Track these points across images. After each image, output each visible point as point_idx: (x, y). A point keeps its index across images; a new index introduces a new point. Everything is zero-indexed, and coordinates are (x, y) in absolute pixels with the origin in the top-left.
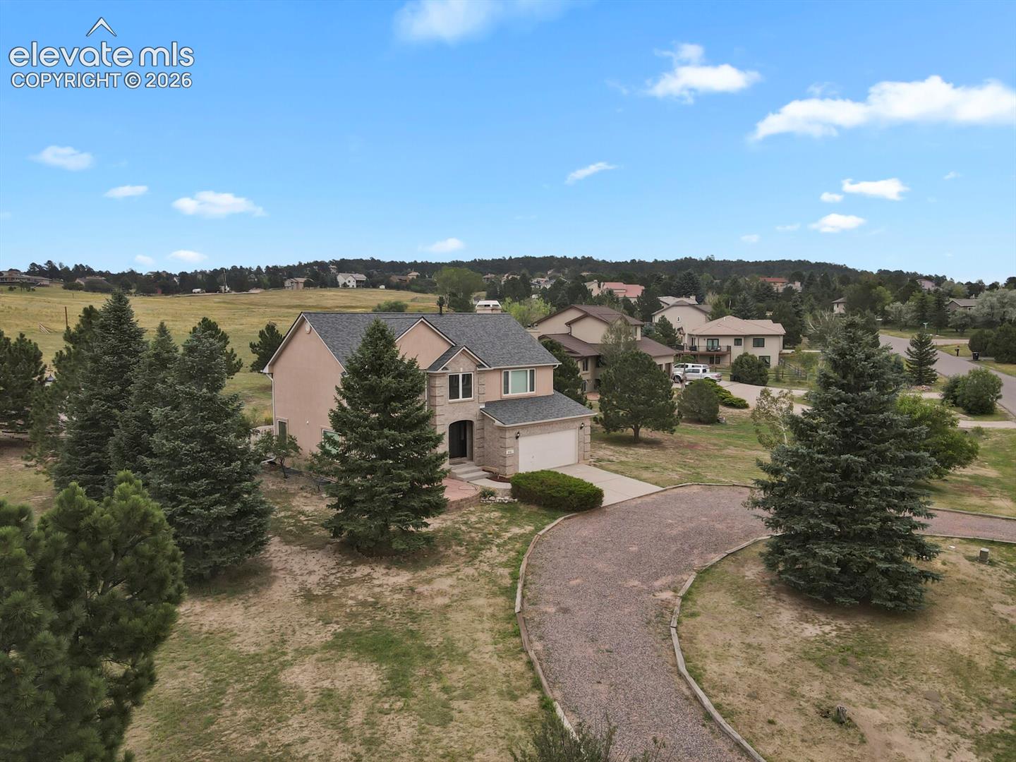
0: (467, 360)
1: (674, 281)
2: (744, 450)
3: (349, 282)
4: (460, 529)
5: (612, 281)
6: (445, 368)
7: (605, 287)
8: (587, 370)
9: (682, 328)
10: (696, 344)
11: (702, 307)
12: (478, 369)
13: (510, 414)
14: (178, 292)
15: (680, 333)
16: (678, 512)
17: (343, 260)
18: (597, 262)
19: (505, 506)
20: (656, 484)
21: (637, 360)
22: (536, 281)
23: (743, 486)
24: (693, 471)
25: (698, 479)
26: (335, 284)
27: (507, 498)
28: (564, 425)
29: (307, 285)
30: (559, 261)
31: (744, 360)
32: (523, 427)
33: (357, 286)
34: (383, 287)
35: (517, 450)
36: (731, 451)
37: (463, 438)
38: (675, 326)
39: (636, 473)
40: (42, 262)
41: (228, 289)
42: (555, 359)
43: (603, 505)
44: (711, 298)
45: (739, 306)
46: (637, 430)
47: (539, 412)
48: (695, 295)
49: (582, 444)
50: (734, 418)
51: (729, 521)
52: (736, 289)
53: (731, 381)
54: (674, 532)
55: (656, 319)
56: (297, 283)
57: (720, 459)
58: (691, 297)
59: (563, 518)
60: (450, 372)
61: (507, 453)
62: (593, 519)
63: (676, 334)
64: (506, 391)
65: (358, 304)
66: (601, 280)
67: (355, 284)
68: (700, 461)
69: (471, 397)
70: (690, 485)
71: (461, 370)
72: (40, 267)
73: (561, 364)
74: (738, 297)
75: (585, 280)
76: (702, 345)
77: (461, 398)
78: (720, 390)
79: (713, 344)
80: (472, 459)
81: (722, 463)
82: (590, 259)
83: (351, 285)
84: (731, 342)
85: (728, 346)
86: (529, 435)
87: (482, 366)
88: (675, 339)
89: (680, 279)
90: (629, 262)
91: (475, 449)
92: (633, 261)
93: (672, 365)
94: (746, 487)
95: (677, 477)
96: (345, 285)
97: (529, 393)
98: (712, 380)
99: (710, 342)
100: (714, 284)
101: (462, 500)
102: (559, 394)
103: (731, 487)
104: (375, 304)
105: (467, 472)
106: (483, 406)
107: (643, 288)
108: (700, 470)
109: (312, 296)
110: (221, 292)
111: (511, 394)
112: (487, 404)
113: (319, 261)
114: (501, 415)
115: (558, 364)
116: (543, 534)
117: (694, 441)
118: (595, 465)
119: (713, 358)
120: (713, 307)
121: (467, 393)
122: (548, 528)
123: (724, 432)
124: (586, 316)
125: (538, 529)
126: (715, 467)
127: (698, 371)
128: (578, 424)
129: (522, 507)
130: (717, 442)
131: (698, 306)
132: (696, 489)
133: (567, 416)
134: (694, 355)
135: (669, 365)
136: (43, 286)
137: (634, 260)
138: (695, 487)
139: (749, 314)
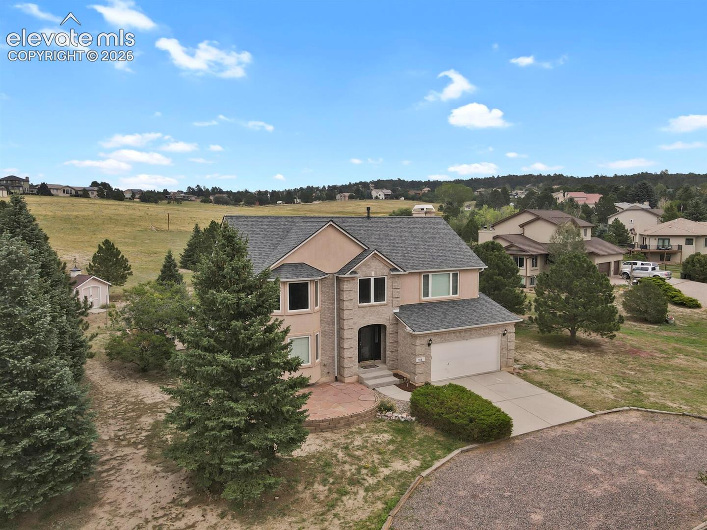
0: (380, 264)
1: (630, 190)
2: (696, 360)
3: (380, 195)
4: (336, 456)
5: (576, 191)
6: (355, 272)
7: (569, 196)
8: (536, 266)
9: (634, 230)
10: (647, 243)
11: (655, 211)
12: (392, 273)
13: (424, 320)
14: (269, 203)
15: (632, 233)
16: (607, 455)
17: (379, 181)
18: (567, 178)
19: (401, 426)
20: (584, 406)
21: (575, 263)
22: (515, 192)
23: (696, 417)
24: (633, 387)
25: (637, 401)
26: (370, 197)
27: (404, 415)
28: (485, 331)
29: (351, 197)
30: (535, 178)
31: (695, 260)
32: (436, 334)
33: (385, 198)
34: (403, 198)
35: (429, 358)
36: (680, 361)
37: (377, 341)
38: (628, 227)
39: (563, 388)
40: (194, 186)
41: (299, 201)
42: (481, 262)
43: (512, 436)
44: (663, 203)
45: (690, 210)
46: (573, 332)
47: (458, 318)
48: (647, 201)
49: (505, 351)
50: (683, 318)
51: (677, 480)
52: (688, 195)
53: (682, 278)
54: (598, 492)
55: (611, 221)
56: (345, 196)
57: (667, 372)
58: (645, 203)
59: (460, 450)
60: (361, 275)
61: (417, 361)
62: (495, 456)
63: (628, 234)
64: (426, 294)
65: (382, 211)
66: (566, 190)
67: (383, 197)
68: (643, 373)
69: (384, 301)
70: (627, 410)
71: (373, 274)
72: (193, 189)
73: (487, 267)
74: (690, 202)
75: (553, 191)
76: (653, 245)
77: (372, 302)
78: (670, 288)
79: (664, 243)
80: (385, 362)
81: (671, 378)
82: (561, 176)
83: (381, 197)
84: (682, 242)
85: (679, 246)
86: (442, 342)
87: (396, 269)
88: (627, 238)
89: (635, 188)
90: (593, 177)
91: (388, 353)
92: (596, 176)
93: (621, 262)
94: (700, 418)
95: (612, 397)
96: (377, 198)
97: (451, 296)
98: (661, 279)
99: (661, 242)
100: (667, 192)
101: (352, 416)
102: (486, 297)
103: (681, 418)
104: (391, 211)
105: (375, 378)
106: (398, 310)
107: (601, 196)
108: (641, 387)
109: (351, 205)
110: (294, 203)
111: (431, 298)
112: (402, 308)
113: (363, 181)
114: (415, 320)
115: (483, 268)
116: (428, 475)
117: (637, 345)
118: (518, 374)
119: (664, 255)
120: (665, 211)
121: (379, 296)
122: (437, 464)
123: (672, 334)
124: (538, 218)
125: (425, 466)
126: (660, 384)
127: (647, 269)
128: (501, 331)
129: (417, 429)
130: (664, 348)
131: (651, 210)
132: (634, 417)
133: (488, 322)
134: (645, 253)
135: (617, 263)
136: (191, 200)
137: (598, 175)
138: (633, 414)
139: (700, 217)
